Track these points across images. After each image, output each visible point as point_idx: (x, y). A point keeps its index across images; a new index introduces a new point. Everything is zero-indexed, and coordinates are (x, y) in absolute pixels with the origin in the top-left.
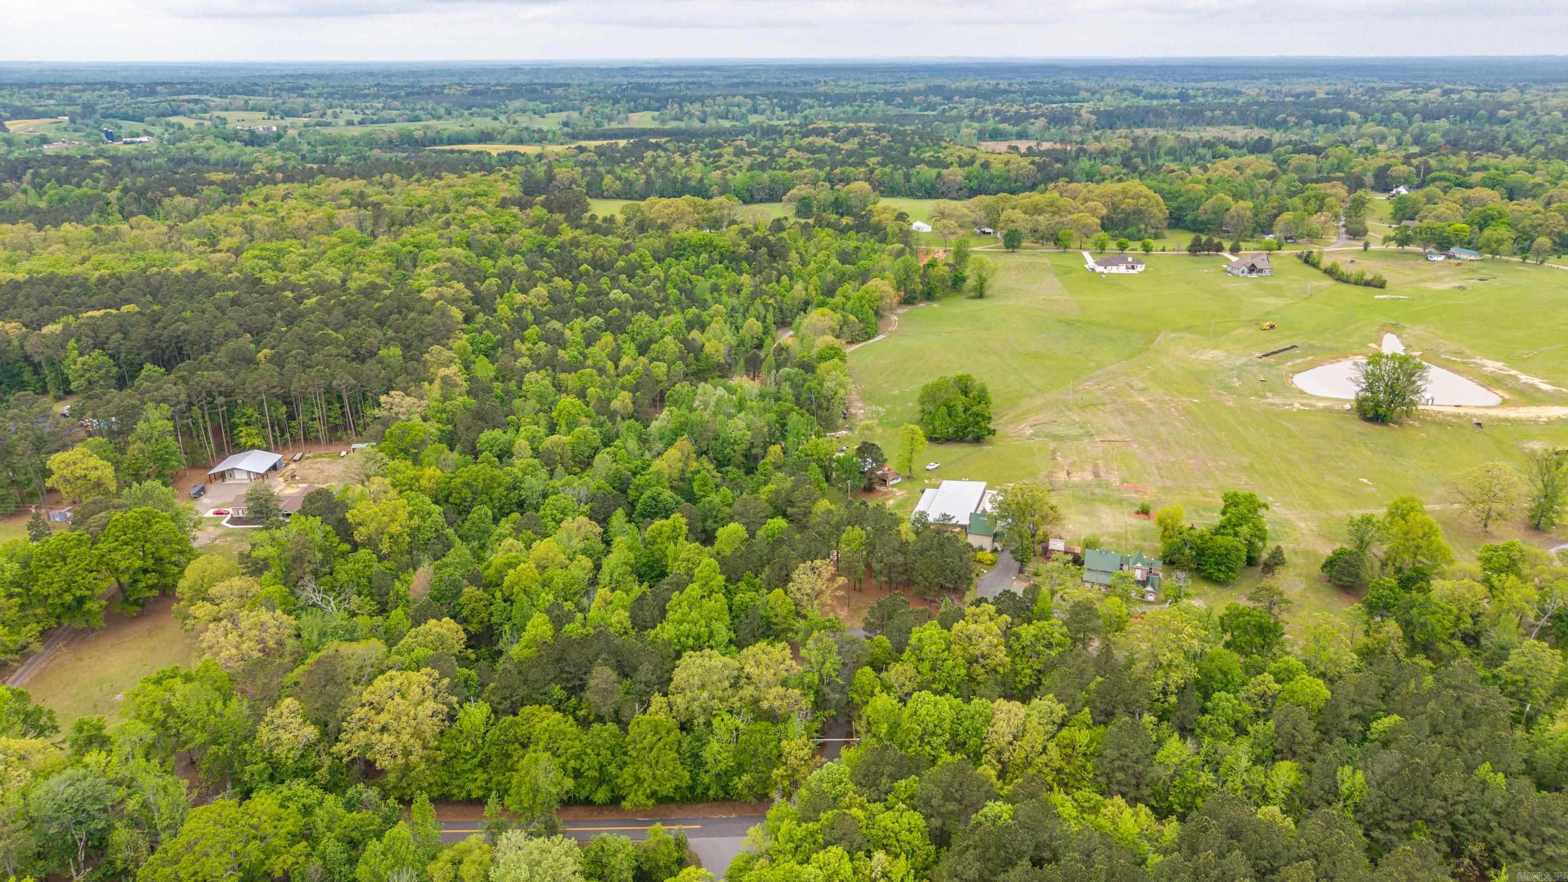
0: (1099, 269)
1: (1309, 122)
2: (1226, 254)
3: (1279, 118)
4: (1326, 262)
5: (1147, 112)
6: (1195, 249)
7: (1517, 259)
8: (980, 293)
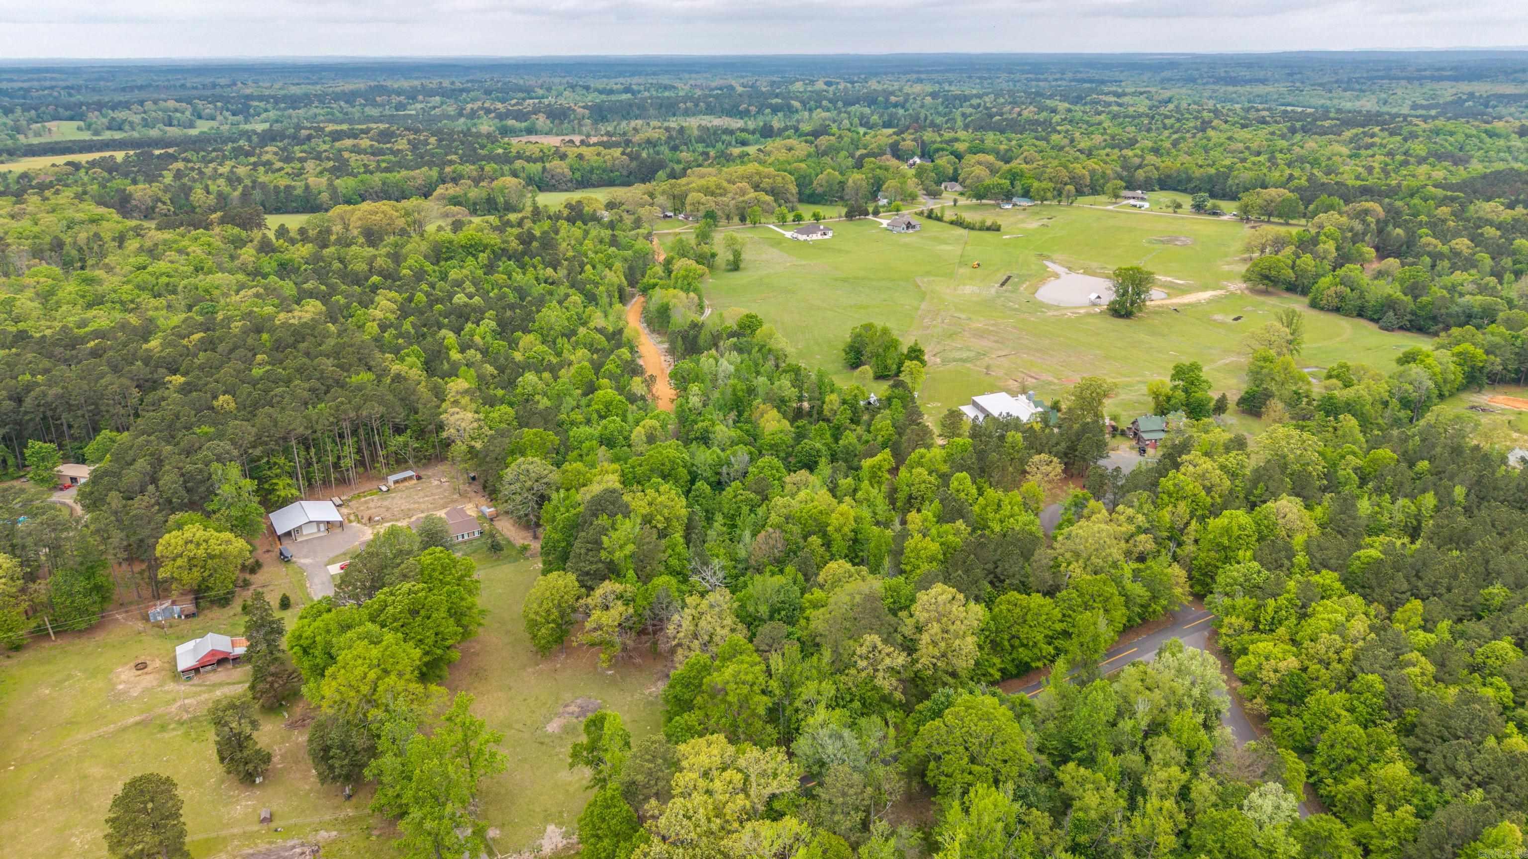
0: (802, 237)
1: (768, 111)
2: (870, 217)
3: (743, 107)
4: (949, 215)
5: (631, 105)
6: (850, 216)
7: (1055, 202)
8: (735, 266)
